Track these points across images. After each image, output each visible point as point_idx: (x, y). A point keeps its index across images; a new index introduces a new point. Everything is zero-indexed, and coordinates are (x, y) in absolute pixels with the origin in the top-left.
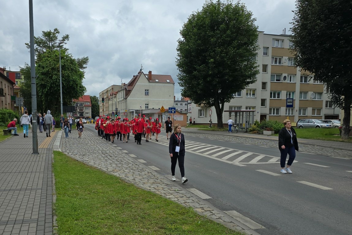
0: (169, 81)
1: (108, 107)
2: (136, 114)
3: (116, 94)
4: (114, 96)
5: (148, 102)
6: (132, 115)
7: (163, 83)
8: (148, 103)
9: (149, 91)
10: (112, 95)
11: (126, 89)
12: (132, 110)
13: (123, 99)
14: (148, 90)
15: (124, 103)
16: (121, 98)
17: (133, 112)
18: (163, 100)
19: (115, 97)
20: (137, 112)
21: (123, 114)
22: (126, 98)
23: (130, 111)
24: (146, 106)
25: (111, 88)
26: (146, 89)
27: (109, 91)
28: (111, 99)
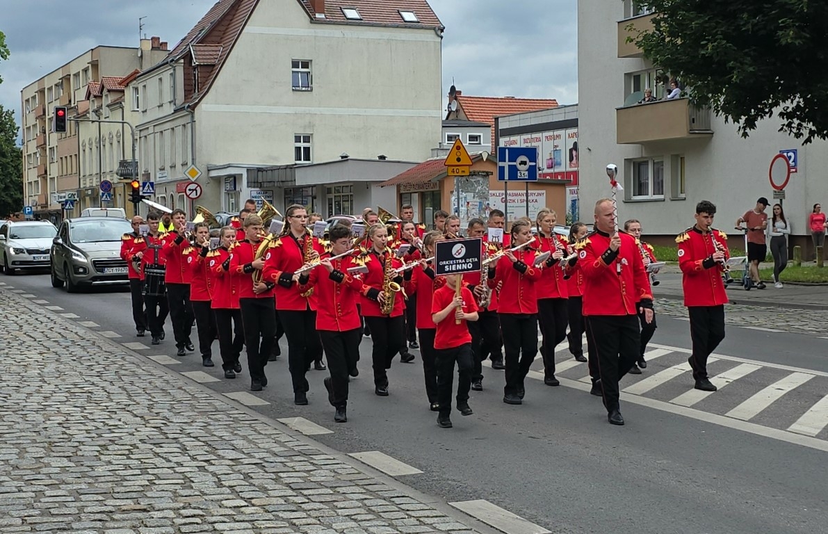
0: (417, 15)
1: (77, 156)
2: (255, 191)
3: (123, 91)
4: (108, 99)
5: (311, 125)
6: (228, 193)
7: (385, 26)
8: (308, 132)
9: (314, 69)
10: (99, 97)
11: (188, 57)
12: (229, 166)
13: (169, 109)
14: (305, 64)
15: (179, 130)
16: (161, 106)
17: (235, 179)
18: (389, 112)
19: (118, 105)
20: (259, 177)
21: (172, 190)
22: (193, 108)
23: (214, 174)
24: (298, 149)
25: (85, 62)
26: (296, 57)
27: (77, 75)
28: (92, 116)
